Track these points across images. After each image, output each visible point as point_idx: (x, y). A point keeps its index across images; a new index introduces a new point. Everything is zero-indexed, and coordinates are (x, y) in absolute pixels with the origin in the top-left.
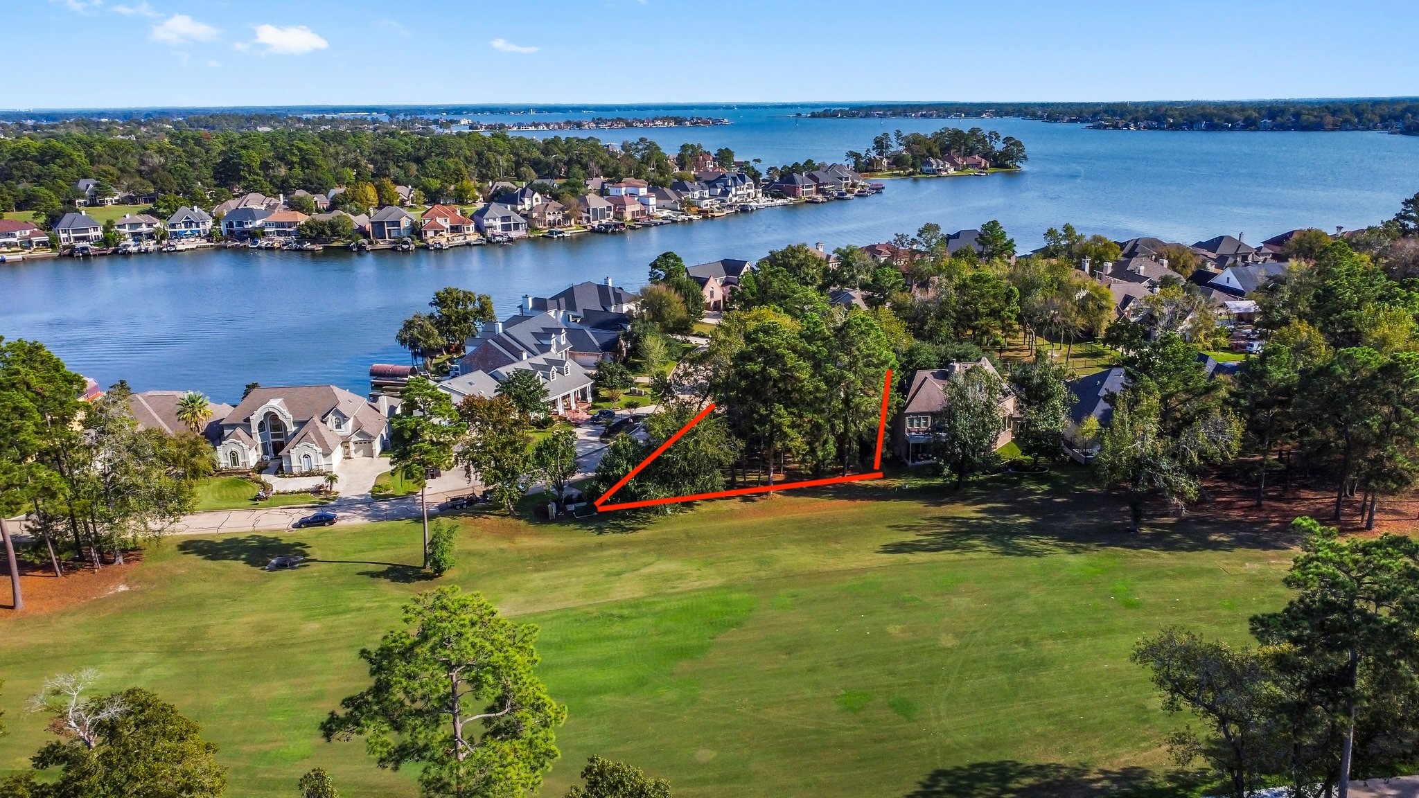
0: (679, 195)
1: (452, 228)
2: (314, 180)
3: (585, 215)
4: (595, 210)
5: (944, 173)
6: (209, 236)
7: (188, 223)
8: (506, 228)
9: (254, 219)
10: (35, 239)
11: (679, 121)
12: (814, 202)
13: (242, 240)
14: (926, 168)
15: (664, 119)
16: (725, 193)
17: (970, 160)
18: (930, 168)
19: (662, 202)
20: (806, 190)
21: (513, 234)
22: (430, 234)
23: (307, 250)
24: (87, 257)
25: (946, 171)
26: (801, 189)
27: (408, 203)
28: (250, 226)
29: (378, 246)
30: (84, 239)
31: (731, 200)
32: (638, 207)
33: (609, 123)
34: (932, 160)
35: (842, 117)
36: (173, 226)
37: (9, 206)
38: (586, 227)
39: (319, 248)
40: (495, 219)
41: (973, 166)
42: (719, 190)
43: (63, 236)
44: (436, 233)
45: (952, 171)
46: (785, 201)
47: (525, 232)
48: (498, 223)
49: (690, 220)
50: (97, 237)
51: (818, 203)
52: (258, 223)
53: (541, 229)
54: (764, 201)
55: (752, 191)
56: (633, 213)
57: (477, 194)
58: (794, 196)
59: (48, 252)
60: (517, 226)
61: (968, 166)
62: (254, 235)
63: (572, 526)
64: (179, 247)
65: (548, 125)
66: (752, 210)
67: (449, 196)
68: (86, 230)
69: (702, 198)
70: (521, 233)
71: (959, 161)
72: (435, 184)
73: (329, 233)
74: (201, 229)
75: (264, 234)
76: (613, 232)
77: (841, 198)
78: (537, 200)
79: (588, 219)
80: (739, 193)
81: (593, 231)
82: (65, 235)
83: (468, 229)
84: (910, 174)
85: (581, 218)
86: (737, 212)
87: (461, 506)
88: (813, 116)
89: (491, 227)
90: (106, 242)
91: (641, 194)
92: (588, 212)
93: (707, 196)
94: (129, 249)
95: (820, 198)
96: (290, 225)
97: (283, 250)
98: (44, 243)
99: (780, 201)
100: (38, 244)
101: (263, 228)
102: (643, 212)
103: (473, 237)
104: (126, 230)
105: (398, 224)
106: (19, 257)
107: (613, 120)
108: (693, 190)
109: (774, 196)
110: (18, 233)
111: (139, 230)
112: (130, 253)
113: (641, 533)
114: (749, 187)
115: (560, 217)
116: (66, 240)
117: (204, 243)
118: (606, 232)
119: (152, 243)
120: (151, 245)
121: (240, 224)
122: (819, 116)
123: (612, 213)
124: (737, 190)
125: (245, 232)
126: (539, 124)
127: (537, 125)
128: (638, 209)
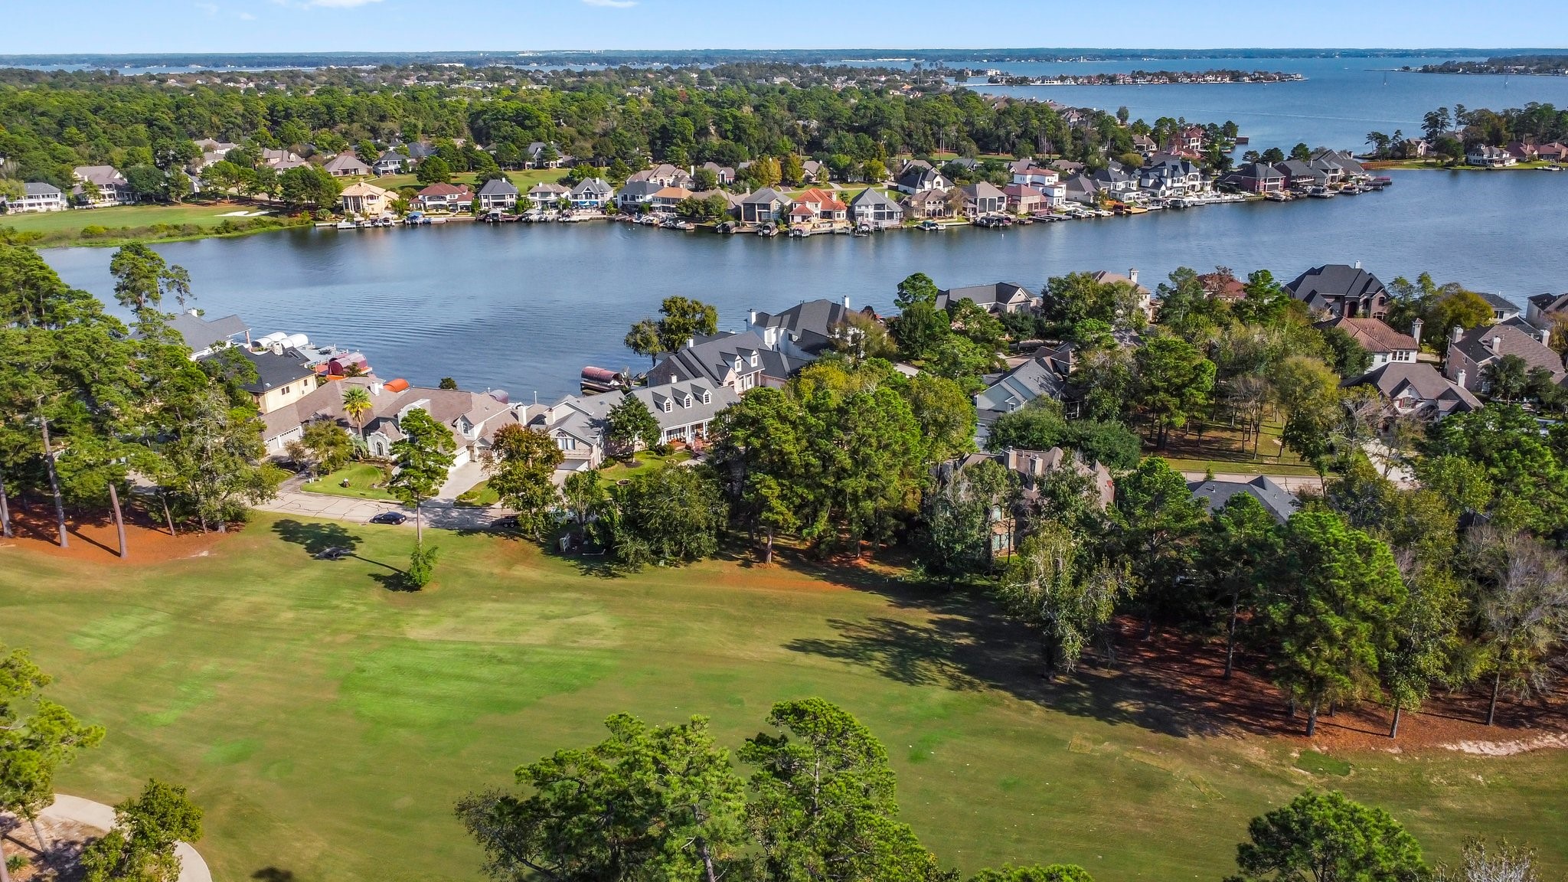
0: (1096, 186)
1: (824, 213)
2: (727, 152)
3: (970, 205)
4: (983, 201)
5: (1497, 166)
6: (604, 209)
7: (589, 195)
8: (879, 216)
9: (645, 194)
10: (460, 203)
11: (1236, 76)
12: (1275, 200)
13: (631, 213)
14: (1473, 158)
15: (1217, 74)
16: (1158, 185)
17: (1545, 149)
18: (1479, 158)
19: (1074, 194)
20: (1270, 183)
21: (885, 224)
22: (798, 219)
23: (680, 229)
24: (496, 222)
25: (1502, 162)
26: (1262, 183)
27: (814, 180)
28: (641, 200)
29: (745, 229)
30: (502, 204)
31: (1163, 193)
32: (1037, 199)
33: (1149, 78)
34: (1483, 148)
35: (1464, 72)
36: (575, 196)
37: (463, 167)
38: (968, 220)
39: (691, 227)
40: (867, 206)
41: (1548, 156)
42: (1151, 181)
43: (485, 201)
44: (804, 218)
45: (1512, 163)
46: (1236, 197)
47: (898, 223)
48: (871, 210)
49: (1098, 216)
50: (512, 203)
51: (1279, 201)
52: (649, 197)
53: (918, 219)
54: (1210, 195)
55: (1197, 183)
56: (1030, 205)
57: (888, 173)
58: (1252, 191)
59: (469, 216)
60: (891, 215)
61: (1540, 156)
62: (642, 210)
63: (572, 562)
64: (573, 218)
65: (1075, 79)
66: (1185, 207)
67: (856, 174)
68: (503, 197)
69: (1125, 190)
70: (895, 223)
71: (1528, 149)
72: (845, 160)
73: (702, 212)
74: (599, 200)
75: (651, 209)
76: (995, 226)
77: (1316, 196)
78: (938, 183)
79: (974, 210)
80: (1175, 185)
81: (975, 224)
82: (486, 201)
83: (839, 215)
84: (1450, 164)
85: (965, 209)
86: (1164, 208)
87: (509, 524)
88: (1426, 70)
89: (862, 215)
90: (516, 208)
91: (1047, 184)
92: (976, 203)
93: (1135, 188)
94: (531, 217)
95: (1283, 195)
96: (674, 201)
97: (659, 228)
98: (467, 207)
99: (1229, 197)
100: (462, 208)
101: (651, 203)
102: (1043, 205)
103: (841, 223)
104: (537, 198)
105: (767, 206)
106: (442, 219)
107: (1155, 75)
108: (1116, 180)
109: (1225, 191)
110: (448, 197)
111: (548, 198)
112: (531, 221)
113: (617, 581)
114: (1195, 178)
115: (941, 207)
116: (487, 205)
117: (598, 214)
118: (987, 227)
119: (554, 212)
120: (552, 214)
121: (633, 198)
122: (1433, 71)
123: (1004, 205)
124: (1173, 182)
125: (636, 206)
126: (1066, 78)
127: (1062, 79)
128: (1038, 201)
